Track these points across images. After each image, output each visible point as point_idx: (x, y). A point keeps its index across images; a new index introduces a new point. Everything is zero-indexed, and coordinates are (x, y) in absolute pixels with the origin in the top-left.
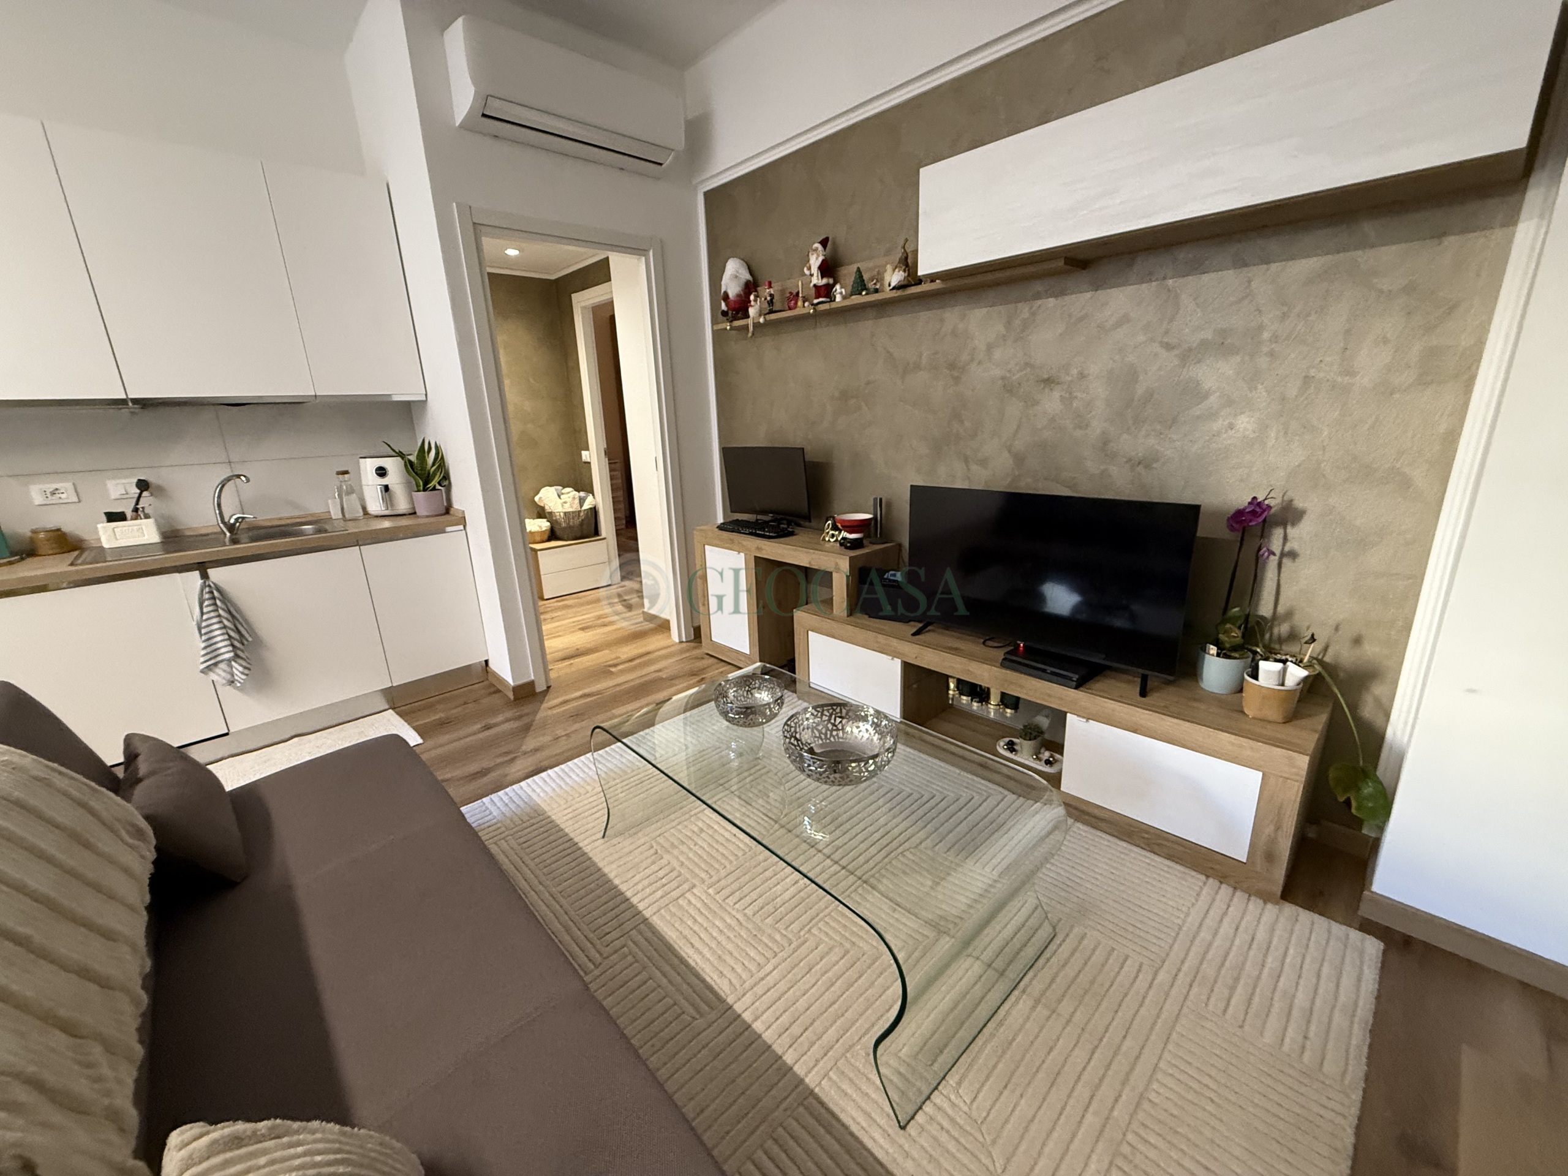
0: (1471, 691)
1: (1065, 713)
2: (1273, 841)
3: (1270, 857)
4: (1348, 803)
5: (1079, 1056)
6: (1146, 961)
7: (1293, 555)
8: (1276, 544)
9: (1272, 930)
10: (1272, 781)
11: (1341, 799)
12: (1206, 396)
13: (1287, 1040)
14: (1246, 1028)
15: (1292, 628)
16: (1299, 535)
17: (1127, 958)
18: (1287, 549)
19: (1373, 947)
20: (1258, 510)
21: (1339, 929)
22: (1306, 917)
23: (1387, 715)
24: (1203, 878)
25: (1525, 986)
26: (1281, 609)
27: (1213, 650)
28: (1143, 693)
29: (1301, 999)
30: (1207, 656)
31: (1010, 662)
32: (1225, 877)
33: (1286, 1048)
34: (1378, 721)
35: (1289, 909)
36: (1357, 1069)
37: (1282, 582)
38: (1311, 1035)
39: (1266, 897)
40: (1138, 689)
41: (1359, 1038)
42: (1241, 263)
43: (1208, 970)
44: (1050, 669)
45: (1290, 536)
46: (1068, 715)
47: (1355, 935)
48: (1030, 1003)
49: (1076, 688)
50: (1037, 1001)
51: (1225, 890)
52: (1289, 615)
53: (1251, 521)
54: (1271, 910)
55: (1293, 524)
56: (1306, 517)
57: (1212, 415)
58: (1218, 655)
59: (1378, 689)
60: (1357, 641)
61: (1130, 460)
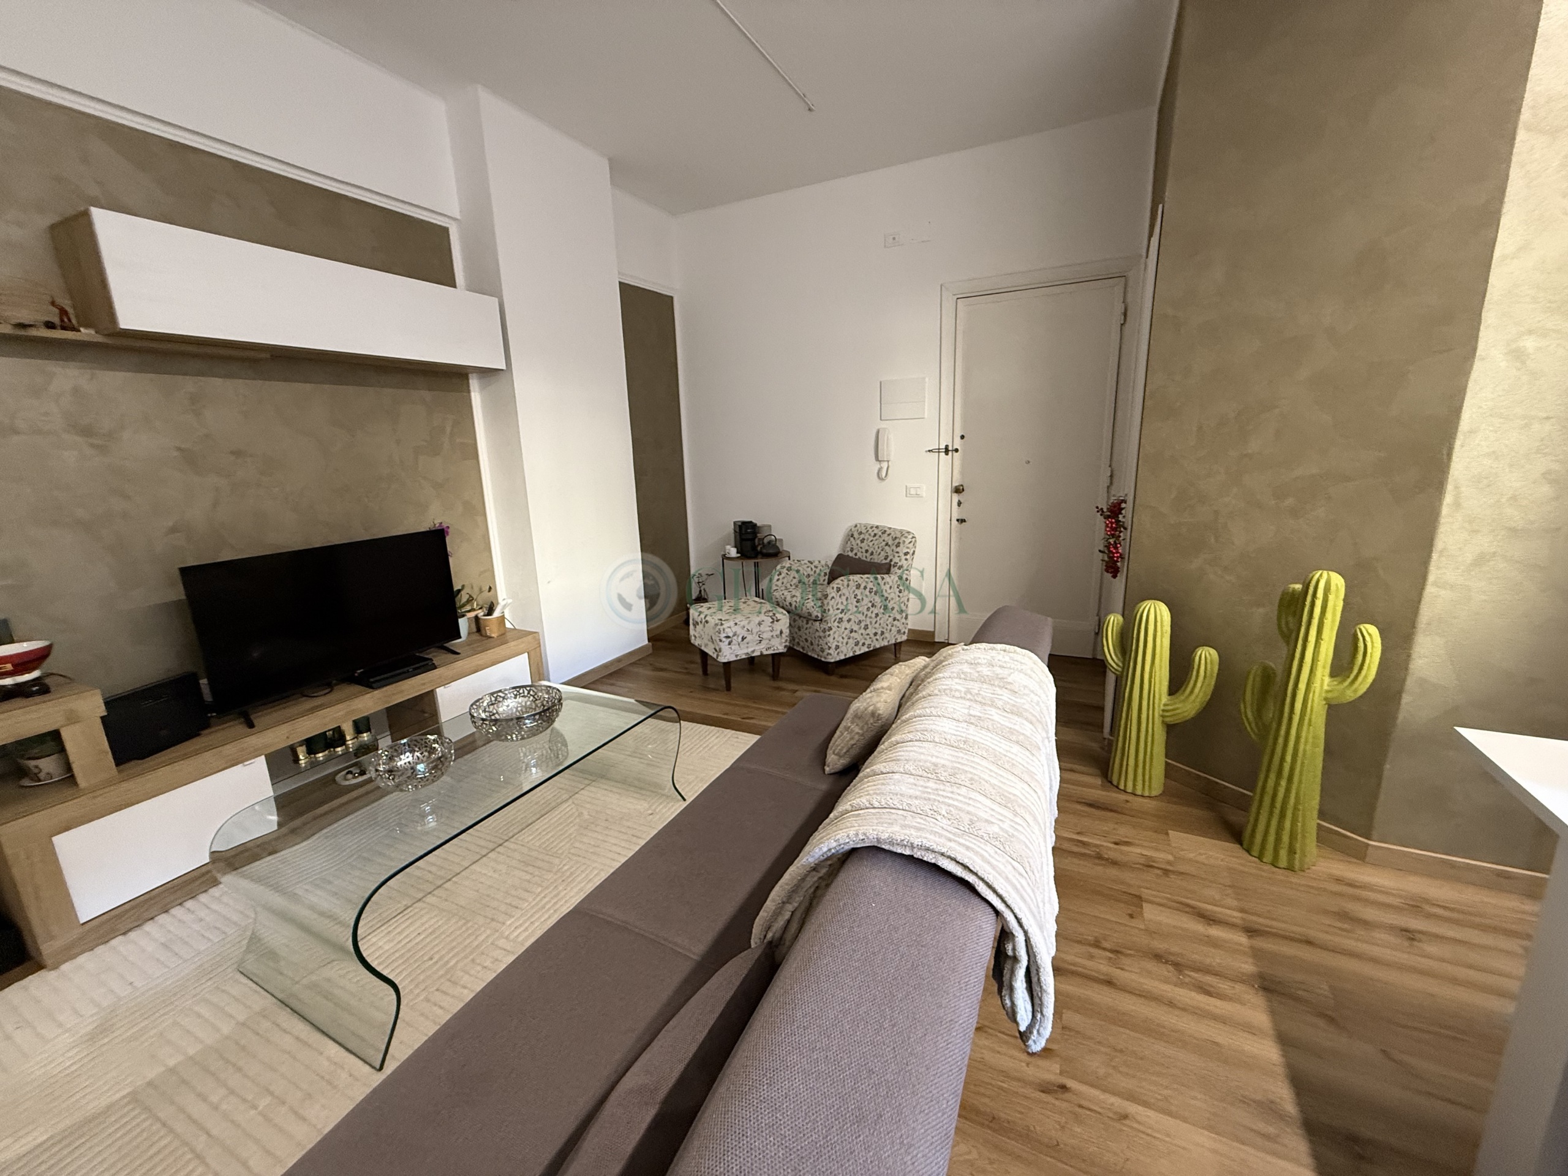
10: (532, 653)
28: (455, 653)
46: (435, 691)
49: (436, 667)
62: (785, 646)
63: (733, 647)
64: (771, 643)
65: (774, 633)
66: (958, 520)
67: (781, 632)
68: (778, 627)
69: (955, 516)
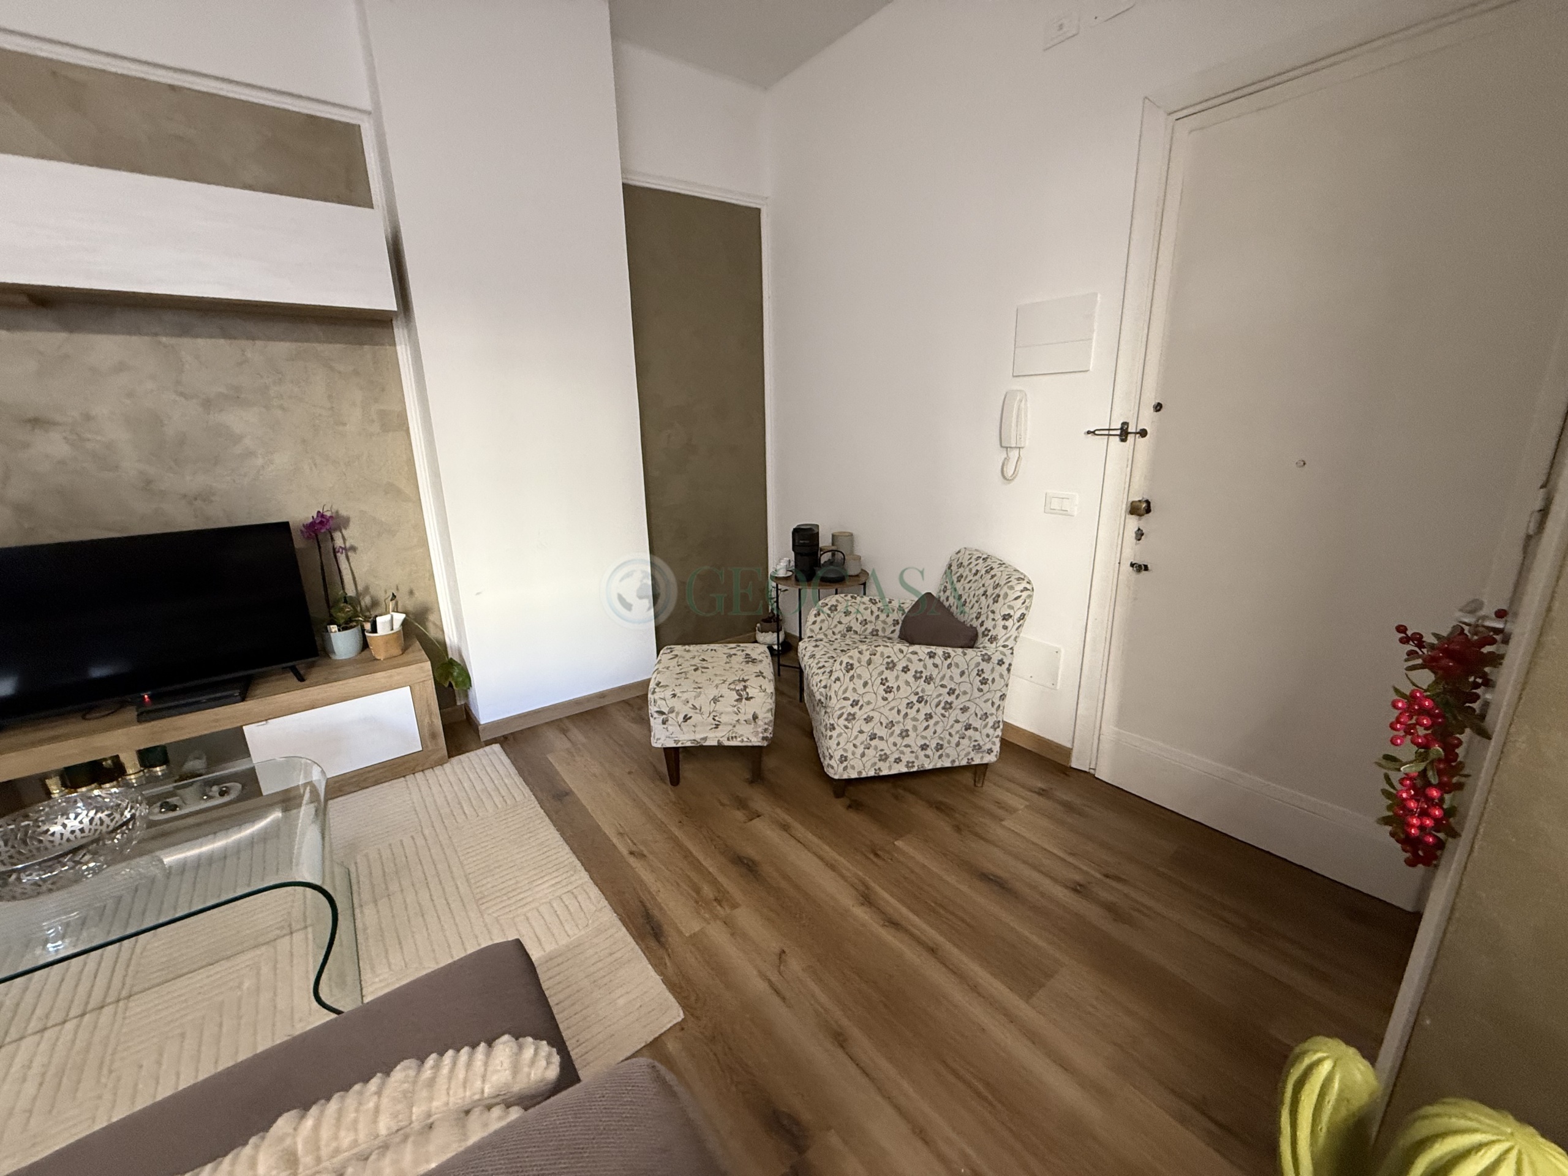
0: (478, 594)
1: (242, 727)
2: (431, 724)
3: (434, 736)
4: (451, 685)
5: (424, 895)
6: (413, 834)
7: (353, 549)
8: (339, 542)
9: (455, 773)
10: (417, 688)
11: (447, 685)
12: (241, 437)
13: (498, 803)
14: (480, 814)
15: (372, 598)
16: (351, 535)
17: (401, 841)
18: (348, 545)
19: (496, 747)
20: (324, 520)
21: (480, 752)
22: (463, 757)
23: (443, 631)
24: (403, 779)
25: (547, 723)
26: (359, 588)
27: (334, 628)
28: (301, 679)
29: (490, 787)
30: (332, 634)
31: (145, 716)
32: (414, 769)
33: (500, 806)
34: (441, 637)
35: (455, 760)
36: (527, 791)
37: (353, 569)
38: (504, 794)
39: (441, 763)
40: (295, 679)
41: (519, 780)
42: (226, 335)
43: (445, 811)
44: (203, 698)
45: (346, 536)
46: (246, 729)
47: (487, 749)
48: (372, 905)
49: (243, 700)
50: (375, 902)
51: (419, 775)
52: (367, 589)
53: (321, 529)
54: (447, 766)
55: (345, 528)
56: (351, 524)
57: (249, 454)
58: (339, 630)
59: (432, 617)
60: (411, 593)
61: (185, 496)
62: (764, 738)
63: (670, 728)
64: (735, 729)
65: (742, 717)
66: (1132, 565)
67: (755, 717)
68: (748, 709)
69: (1129, 556)
